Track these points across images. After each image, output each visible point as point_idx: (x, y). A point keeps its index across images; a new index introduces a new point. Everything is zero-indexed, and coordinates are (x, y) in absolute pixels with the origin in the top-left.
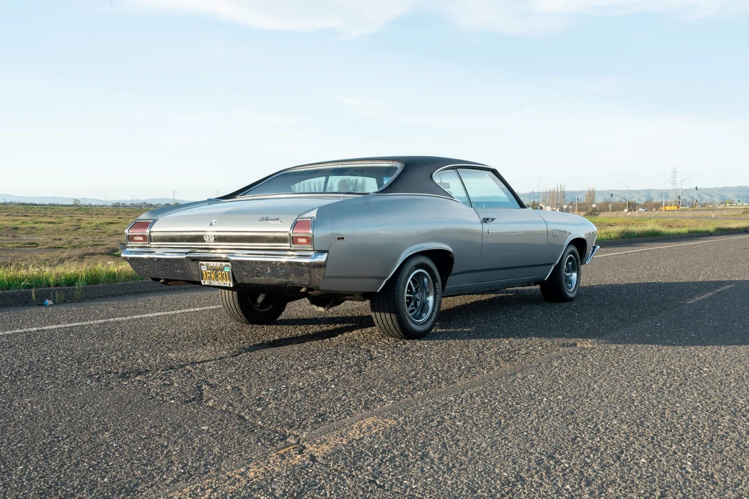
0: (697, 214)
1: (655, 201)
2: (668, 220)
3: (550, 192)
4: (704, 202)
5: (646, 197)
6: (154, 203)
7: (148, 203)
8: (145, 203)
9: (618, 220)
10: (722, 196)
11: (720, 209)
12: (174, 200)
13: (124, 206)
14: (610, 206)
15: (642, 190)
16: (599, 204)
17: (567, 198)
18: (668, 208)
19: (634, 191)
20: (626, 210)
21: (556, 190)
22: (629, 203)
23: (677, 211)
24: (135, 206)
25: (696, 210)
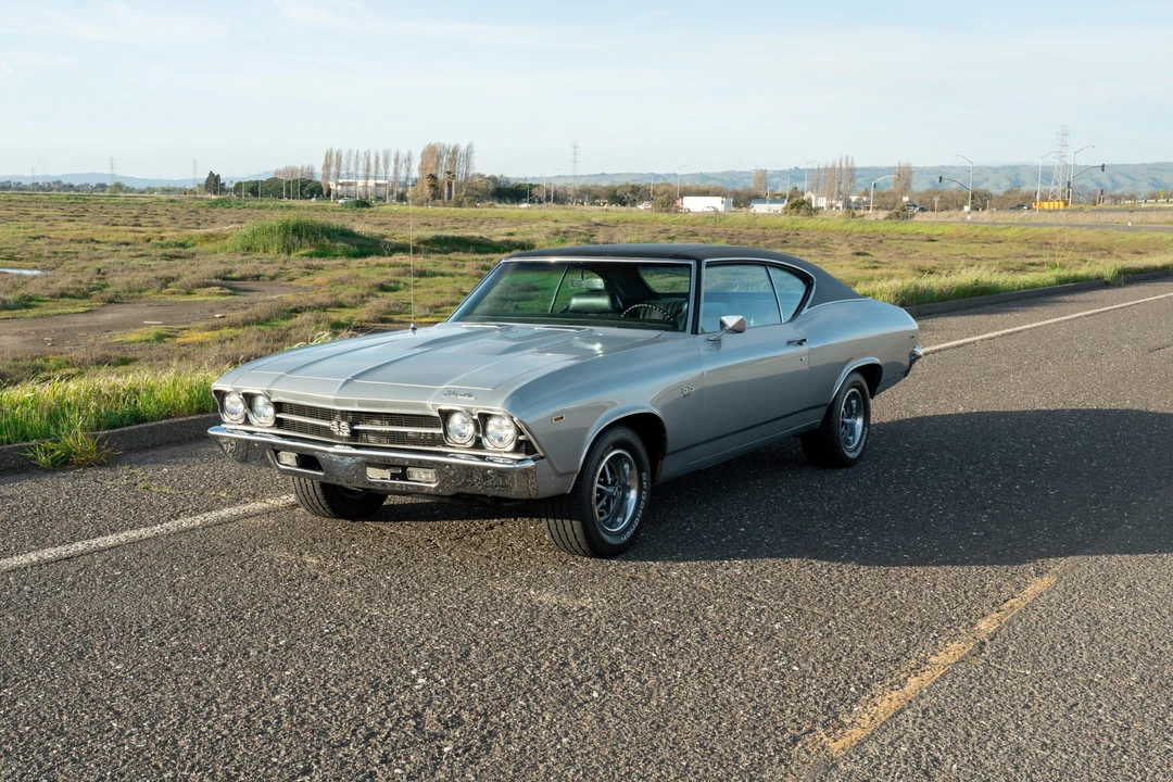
0: (1104, 218)
1: (1025, 189)
2: (1045, 230)
3: (826, 170)
4: (1118, 192)
5: (1010, 179)
6: (76, 183)
7: (65, 182)
8: (59, 182)
9: (948, 230)
10: (1155, 180)
11: (1146, 210)
12: (113, 176)
13: (20, 188)
14: (936, 199)
15: (1004, 168)
16: (920, 194)
17: (859, 181)
18: (1046, 205)
19: (988, 168)
20: (967, 208)
21: (838, 166)
22: (973, 195)
23: (1064, 211)
24: (41, 188)
25: (1100, 210)
